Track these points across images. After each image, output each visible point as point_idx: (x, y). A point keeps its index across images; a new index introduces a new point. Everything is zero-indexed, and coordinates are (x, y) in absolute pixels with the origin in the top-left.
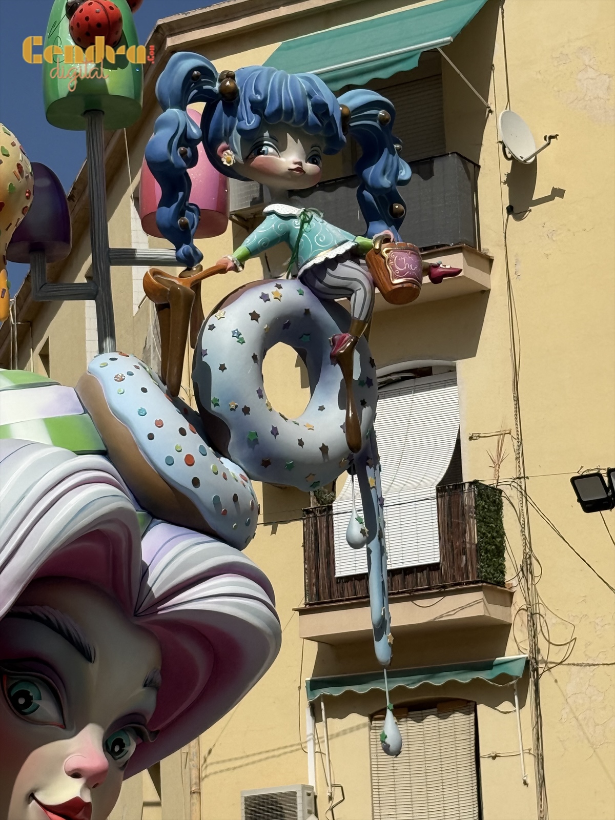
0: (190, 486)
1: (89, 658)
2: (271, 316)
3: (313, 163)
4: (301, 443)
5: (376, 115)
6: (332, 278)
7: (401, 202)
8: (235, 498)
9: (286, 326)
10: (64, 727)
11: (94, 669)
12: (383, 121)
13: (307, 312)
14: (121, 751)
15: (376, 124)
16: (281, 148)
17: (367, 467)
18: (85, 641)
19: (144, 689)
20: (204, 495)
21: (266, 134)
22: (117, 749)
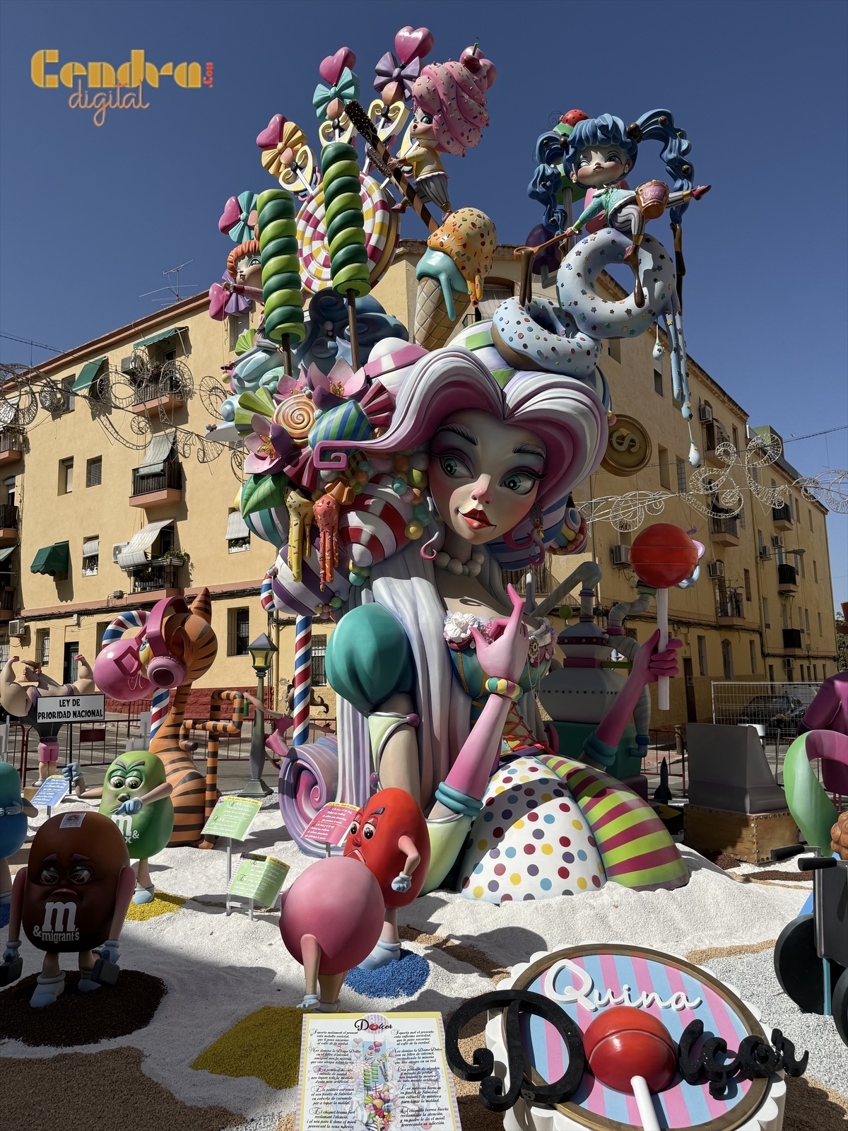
0: (523, 349)
1: (475, 444)
2: (589, 251)
3: (610, 161)
4: (612, 312)
5: (657, 121)
6: (621, 218)
7: (686, 163)
8: (553, 349)
9: (602, 253)
10: (472, 477)
11: (478, 448)
12: (662, 123)
13: (613, 241)
14: (514, 486)
15: (659, 126)
16: (589, 160)
17: (667, 315)
18: (471, 435)
19: (516, 454)
20: (531, 352)
21: (581, 156)
22: (512, 485)
